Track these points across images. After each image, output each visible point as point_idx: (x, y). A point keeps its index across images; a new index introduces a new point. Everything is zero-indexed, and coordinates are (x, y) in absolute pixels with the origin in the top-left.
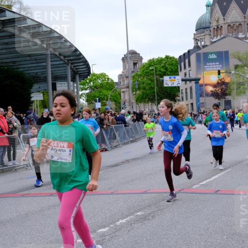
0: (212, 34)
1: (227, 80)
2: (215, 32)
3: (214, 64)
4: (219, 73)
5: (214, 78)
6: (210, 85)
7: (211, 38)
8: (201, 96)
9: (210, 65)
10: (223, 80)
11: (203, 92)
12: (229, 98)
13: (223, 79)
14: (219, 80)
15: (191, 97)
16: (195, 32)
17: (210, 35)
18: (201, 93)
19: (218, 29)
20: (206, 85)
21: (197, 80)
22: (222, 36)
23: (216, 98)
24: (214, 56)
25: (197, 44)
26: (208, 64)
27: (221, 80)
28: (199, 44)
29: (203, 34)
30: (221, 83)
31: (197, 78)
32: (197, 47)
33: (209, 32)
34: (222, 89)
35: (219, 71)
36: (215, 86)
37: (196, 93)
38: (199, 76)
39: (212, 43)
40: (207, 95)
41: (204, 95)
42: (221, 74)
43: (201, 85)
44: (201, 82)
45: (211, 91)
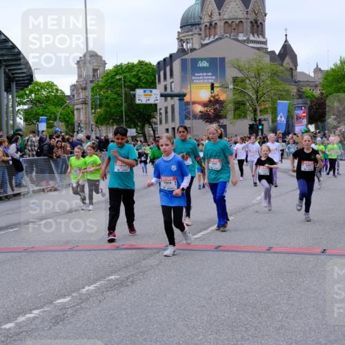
0: (202, 32)
1: (223, 97)
2: (208, 31)
3: (205, 74)
4: (212, 87)
5: (204, 94)
6: (199, 103)
7: (201, 38)
8: (187, 117)
9: (199, 76)
10: (217, 97)
11: (189, 113)
12: (223, 121)
13: (217, 95)
14: (212, 96)
15: (173, 120)
16: (180, 30)
17: (200, 34)
18: (186, 114)
19: (212, 26)
20: (194, 103)
21: (181, 96)
22: (217, 37)
23: (207, 122)
24: (205, 64)
25: (182, 46)
26: (196, 74)
27: (214, 97)
28: (185, 47)
29: (191, 33)
30: (214, 102)
31: (181, 92)
32: (182, 51)
33: (198, 30)
34: (215, 110)
35: (212, 85)
36: (205, 105)
37: (180, 114)
38: (184, 91)
39: (203, 46)
40: (195, 117)
41: (191, 117)
42: (215, 89)
43: (188, 103)
44: (187, 99)
45: (200, 112)
